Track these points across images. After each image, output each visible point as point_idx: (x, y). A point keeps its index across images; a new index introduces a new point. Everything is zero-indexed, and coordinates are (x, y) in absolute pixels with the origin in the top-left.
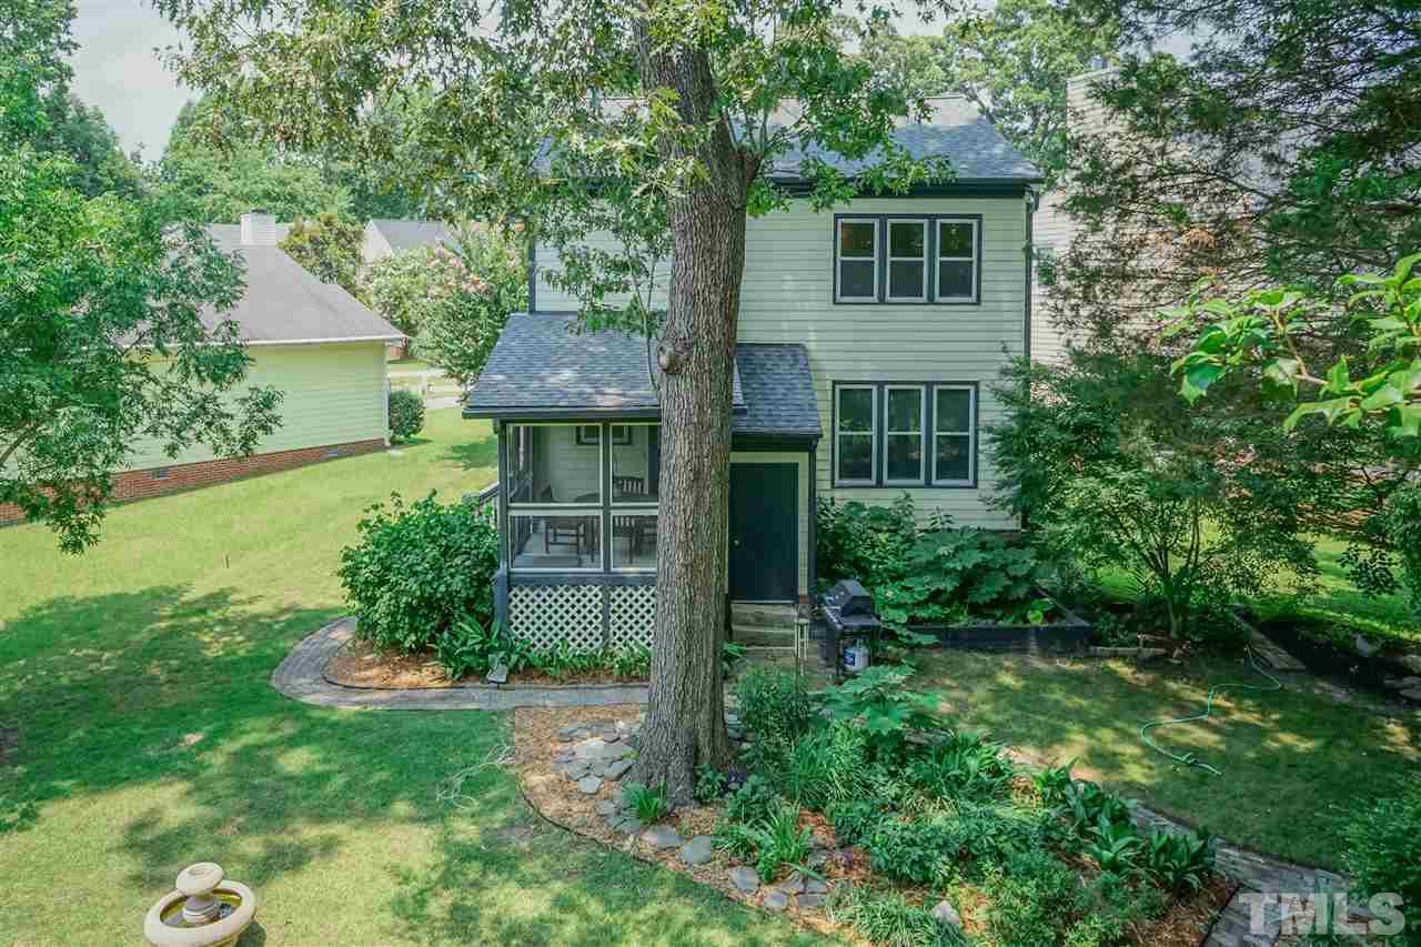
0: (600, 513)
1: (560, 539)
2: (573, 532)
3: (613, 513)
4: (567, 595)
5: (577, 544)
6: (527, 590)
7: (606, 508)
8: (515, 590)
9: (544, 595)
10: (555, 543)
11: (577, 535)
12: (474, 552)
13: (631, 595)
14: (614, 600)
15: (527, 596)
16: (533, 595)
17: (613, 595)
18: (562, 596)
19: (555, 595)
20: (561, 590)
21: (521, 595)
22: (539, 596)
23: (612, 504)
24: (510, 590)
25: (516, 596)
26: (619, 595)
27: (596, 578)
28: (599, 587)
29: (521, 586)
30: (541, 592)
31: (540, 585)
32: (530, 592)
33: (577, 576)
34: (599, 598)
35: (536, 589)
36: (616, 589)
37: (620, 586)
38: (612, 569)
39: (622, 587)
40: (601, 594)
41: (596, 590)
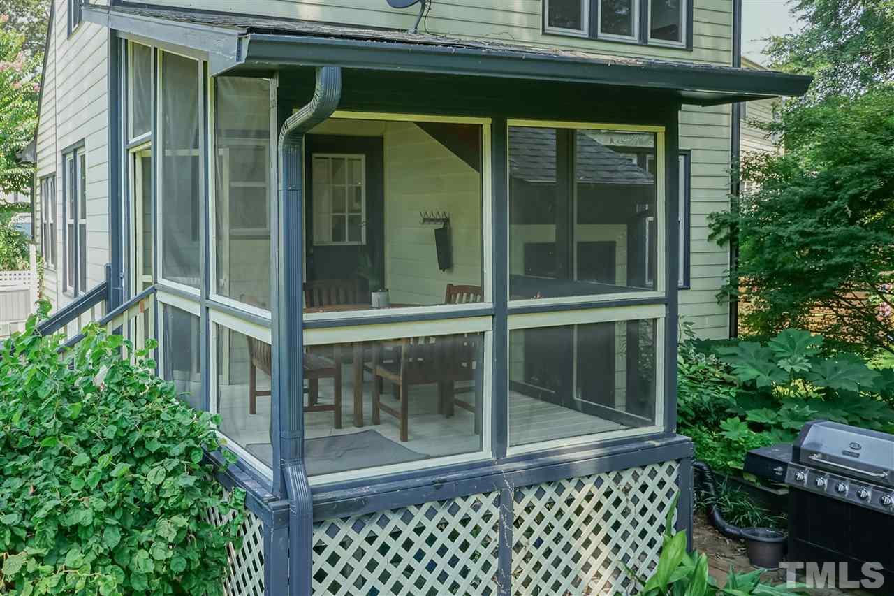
0: (488, 325)
4: (431, 527)
6: (346, 530)
8: (319, 535)
9: (383, 535)
13: (550, 505)
14: (519, 521)
15: (346, 542)
16: (359, 540)
17: (518, 509)
18: (420, 530)
19: (407, 531)
20: (419, 515)
21: (333, 545)
22: (371, 539)
23: (512, 304)
25: (321, 549)
26: (529, 509)
27: (488, 475)
28: (494, 495)
29: (330, 521)
30: (376, 529)
31: (373, 513)
32: (352, 534)
33: (450, 476)
34: (493, 521)
35: (365, 525)
36: (524, 496)
37: (532, 485)
38: (511, 452)
39: (536, 490)
40: (496, 512)
41: (487, 503)
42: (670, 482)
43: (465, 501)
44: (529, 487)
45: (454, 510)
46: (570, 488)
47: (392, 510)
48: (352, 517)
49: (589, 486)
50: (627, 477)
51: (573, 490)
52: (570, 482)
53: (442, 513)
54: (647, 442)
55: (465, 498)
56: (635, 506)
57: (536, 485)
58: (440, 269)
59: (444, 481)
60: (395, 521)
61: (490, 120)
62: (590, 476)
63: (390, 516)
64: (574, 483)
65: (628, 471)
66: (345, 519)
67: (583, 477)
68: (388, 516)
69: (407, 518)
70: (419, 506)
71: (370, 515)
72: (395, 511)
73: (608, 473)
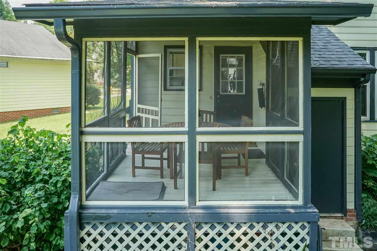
0: (184, 138)
1: (148, 163)
2: (159, 156)
3: (200, 139)
4: (147, 234)
5: (161, 168)
6: (101, 228)
7: (192, 134)
8: (88, 228)
9: (121, 234)
10: (143, 167)
11: (162, 159)
12: (54, 180)
13: (220, 234)
14: (200, 240)
15: (101, 234)
16: (108, 234)
17: (199, 233)
18: (141, 235)
19: (134, 234)
20: (140, 228)
21: (95, 234)
22: (115, 234)
24: (82, 228)
25: (89, 234)
26: (206, 234)
27: (179, 214)
28: (184, 224)
29: (93, 223)
30: (118, 231)
31: (116, 223)
32: (105, 231)
33: (158, 211)
34: (183, 237)
35: (112, 227)
36: (203, 227)
37: (208, 223)
38: (198, 204)
39: (210, 225)
40: (185, 233)
41: (180, 228)
42: (303, 233)
43: (167, 225)
44: (206, 223)
45: (160, 228)
46: (232, 228)
47: (126, 223)
48: (105, 223)
49: (244, 228)
50: (271, 227)
51: (234, 229)
52: (232, 224)
53: (153, 229)
54: (287, 209)
55: (167, 223)
56: (278, 244)
57: (211, 223)
58: (260, 107)
59: (154, 213)
60: (127, 228)
61: (188, 38)
62: (246, 223)
63: (125, 225)
64: (235, 225)
65: (272, 224)
66: (101, 223)
67: (241, 223)
68: (124, 225)
69: (134, 227)
70: (141, 223)
71: (114, 223)
72: (127, 223)
73: (258, 223)
